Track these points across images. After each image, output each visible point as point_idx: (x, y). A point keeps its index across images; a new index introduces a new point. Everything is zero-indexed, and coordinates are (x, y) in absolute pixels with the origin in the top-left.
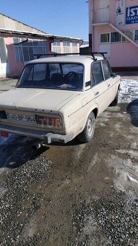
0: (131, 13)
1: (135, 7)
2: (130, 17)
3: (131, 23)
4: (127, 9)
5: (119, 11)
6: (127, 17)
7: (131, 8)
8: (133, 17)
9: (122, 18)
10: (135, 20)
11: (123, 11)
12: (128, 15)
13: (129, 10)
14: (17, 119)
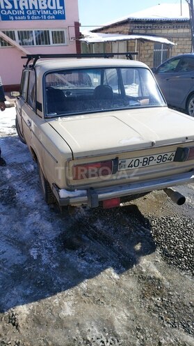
0: (6, 5)
3: (9, 19)
6: (1, 8)
14: (141, 165)
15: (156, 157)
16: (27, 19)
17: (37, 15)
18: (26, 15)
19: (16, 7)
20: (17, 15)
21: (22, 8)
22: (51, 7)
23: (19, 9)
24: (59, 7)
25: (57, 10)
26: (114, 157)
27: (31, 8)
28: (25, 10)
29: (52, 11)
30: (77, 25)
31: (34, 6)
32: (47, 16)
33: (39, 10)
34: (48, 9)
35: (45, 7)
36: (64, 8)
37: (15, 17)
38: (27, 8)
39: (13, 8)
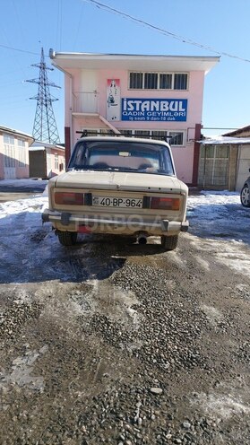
0: (128, 107)
1: (134, 100)
2: (128, 112)
3: (129, 120)
4: (123, 99)
5: (112, 101)
6: (123, 110)
7: (128, 100)
8: (132, 112)
9: (115, 111)
10: (134, 117)
11: (117, 101)
12: (125, 109)
13: (125, 102)
14: (111, 205)
15: (124, 200)
16: (146, 120)
17: (157, 116)
18: (146, 116)
19: (138, 109)
20: (137, 116)
21: (143, 110)
22: (172, 109)
23: (140, 110)
24: (181, 109)
25: (178, 112)
26: (87, 191)
27: (152, 109)
28: (146, 112)
29: (173, 113)
30: (199, 127)
31: (155, 108)
32: (167, 117)
33: (160, 111)
34: (169, 111)
35: (167, 109)
36: (186, 111)
37: (135, 118)
38: (148, 110)
39: (135, 110)
